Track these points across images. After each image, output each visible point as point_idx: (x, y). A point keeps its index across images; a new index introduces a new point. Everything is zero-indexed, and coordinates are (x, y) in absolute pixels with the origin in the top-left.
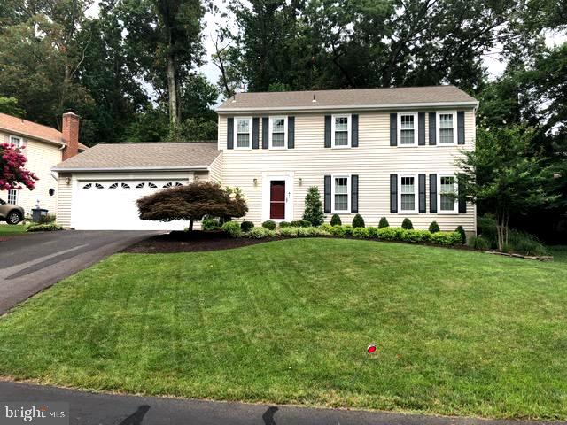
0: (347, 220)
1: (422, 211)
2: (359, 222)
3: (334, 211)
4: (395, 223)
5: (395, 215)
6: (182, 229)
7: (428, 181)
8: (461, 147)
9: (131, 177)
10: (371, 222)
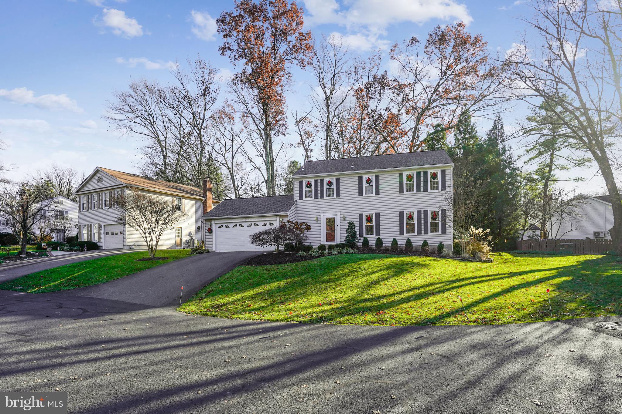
0: (372, 241)
1: (419, 233)
2: (379, 242)
3: (365, 236)
4: (402, 242)
5: (402, 237)
6: (273, 250)
7: (422, 214)
8: (443, 192)
9: (244, 220)
10: (387, 242)
